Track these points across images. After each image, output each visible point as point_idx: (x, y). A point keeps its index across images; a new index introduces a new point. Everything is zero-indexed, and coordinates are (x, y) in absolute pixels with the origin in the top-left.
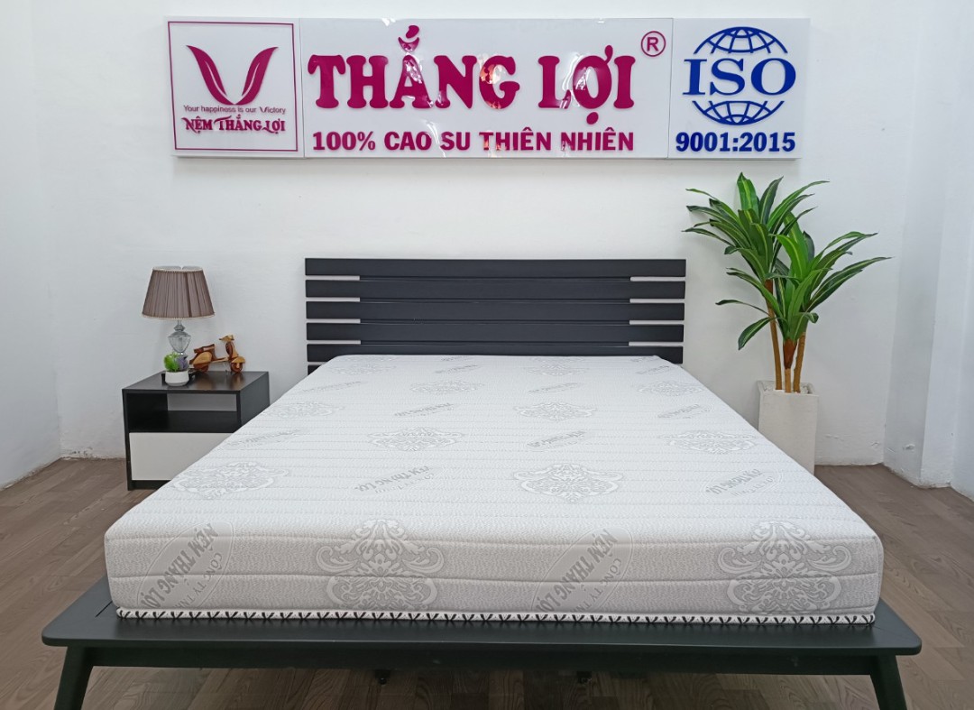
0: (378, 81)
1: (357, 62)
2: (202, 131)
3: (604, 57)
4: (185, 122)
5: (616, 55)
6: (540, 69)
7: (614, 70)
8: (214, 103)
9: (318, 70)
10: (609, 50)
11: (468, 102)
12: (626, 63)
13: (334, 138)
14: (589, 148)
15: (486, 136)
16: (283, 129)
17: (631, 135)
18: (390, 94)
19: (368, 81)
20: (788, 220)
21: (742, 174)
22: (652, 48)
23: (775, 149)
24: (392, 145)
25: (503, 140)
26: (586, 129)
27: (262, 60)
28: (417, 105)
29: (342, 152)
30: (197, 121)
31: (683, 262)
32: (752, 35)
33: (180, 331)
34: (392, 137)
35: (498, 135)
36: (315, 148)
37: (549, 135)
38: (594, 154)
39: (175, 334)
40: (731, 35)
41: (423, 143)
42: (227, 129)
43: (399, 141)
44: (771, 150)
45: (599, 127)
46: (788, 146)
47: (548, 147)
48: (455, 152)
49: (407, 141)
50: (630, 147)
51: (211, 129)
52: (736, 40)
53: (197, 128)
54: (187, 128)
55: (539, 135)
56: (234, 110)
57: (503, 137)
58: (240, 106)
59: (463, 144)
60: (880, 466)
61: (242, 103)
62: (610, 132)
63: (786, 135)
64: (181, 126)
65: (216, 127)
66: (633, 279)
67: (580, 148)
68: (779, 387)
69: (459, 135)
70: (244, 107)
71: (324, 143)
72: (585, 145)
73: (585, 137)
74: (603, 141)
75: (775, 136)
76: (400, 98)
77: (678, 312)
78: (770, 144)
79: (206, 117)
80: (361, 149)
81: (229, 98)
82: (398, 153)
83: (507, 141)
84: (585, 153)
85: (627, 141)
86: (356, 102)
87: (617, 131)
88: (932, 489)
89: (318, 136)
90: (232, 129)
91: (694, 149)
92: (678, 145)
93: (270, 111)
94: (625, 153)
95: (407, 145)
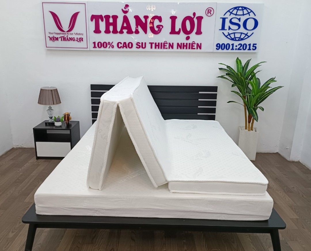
0: (115, 24)
1: (107, 17)
2: (55, 41)
3: (193, 17)
4: (49, 38)
5: (197, 15)
6: (170, 20)
7: (196, 21)
8: (59, 32)
9: (94, 20)
10: (194, 14)
11: (145, 32)
12: (200, 19)
13: (100, 44)
14: (186, 48)
15: (151, 44)
16: (82, 41)
17: (201, 44)
18: (119, 29)
19: (111, 24)
20: (252, 74)
21: (238, 58)
22: (209, 13)
23: (249, 49)
24: (120, 46)
25: (157, 46)
26: (185, 42)
27: (75, 17)
28: (128, 33)
29: (102, 49)
30: (53, 37)
31: (217, 87)
32: (244, 9)
33: (50, 109)
34: (120, 44)
35: (156, 43)
36: (93, 47)
37: (173, 44)
38: (188, 50)
39: (49, 109)
40: (237, 9)
41: (130, 46)
42: (64, 40)
43: (122, 45)
44: (248, 50)
45: (190, 41)
46: (254, 48)
47: (172, 48)
48: (141, 49)
49: (125, 45)
50: (200, 48)
51: (58, 40)
52: (238, 11)
53: (53, 40)
54: (50, 40)
55: (170, 44)
56: (65, 34)
57: (157, 44)
58: (68, 33)
59: (144, 46)
60: (277, 153)
61: (68, 31)
62: (193, 43)
63: (254, 44)
64: (48, 39)
65: (60, 39)
66: (200, 93)
67: (183, 48)
68: (246, 129)
69: (142, 43)
70: (69, 33)
71: (96, 46)
72: (185, 47)
73: (185, 45)
74: (191, 46)
75: (250, 45)
76: (122, 30)
77: (214, 103)
78: (248, 48)
79: (56, 36)
80: (109, 48)
81: (64, 29)
82: (121, 49)
83: (158, 46)
84: (185, 50)
85: (199, 46)
86: (107, 31)
87: (196, 43)
88: (293, 162)
89: (94, 43)
90: (65, 40)
91: (222, 49)
92: (217, 48)
93: (78, 34)
94: (199, 50)
95: (125, 46)
